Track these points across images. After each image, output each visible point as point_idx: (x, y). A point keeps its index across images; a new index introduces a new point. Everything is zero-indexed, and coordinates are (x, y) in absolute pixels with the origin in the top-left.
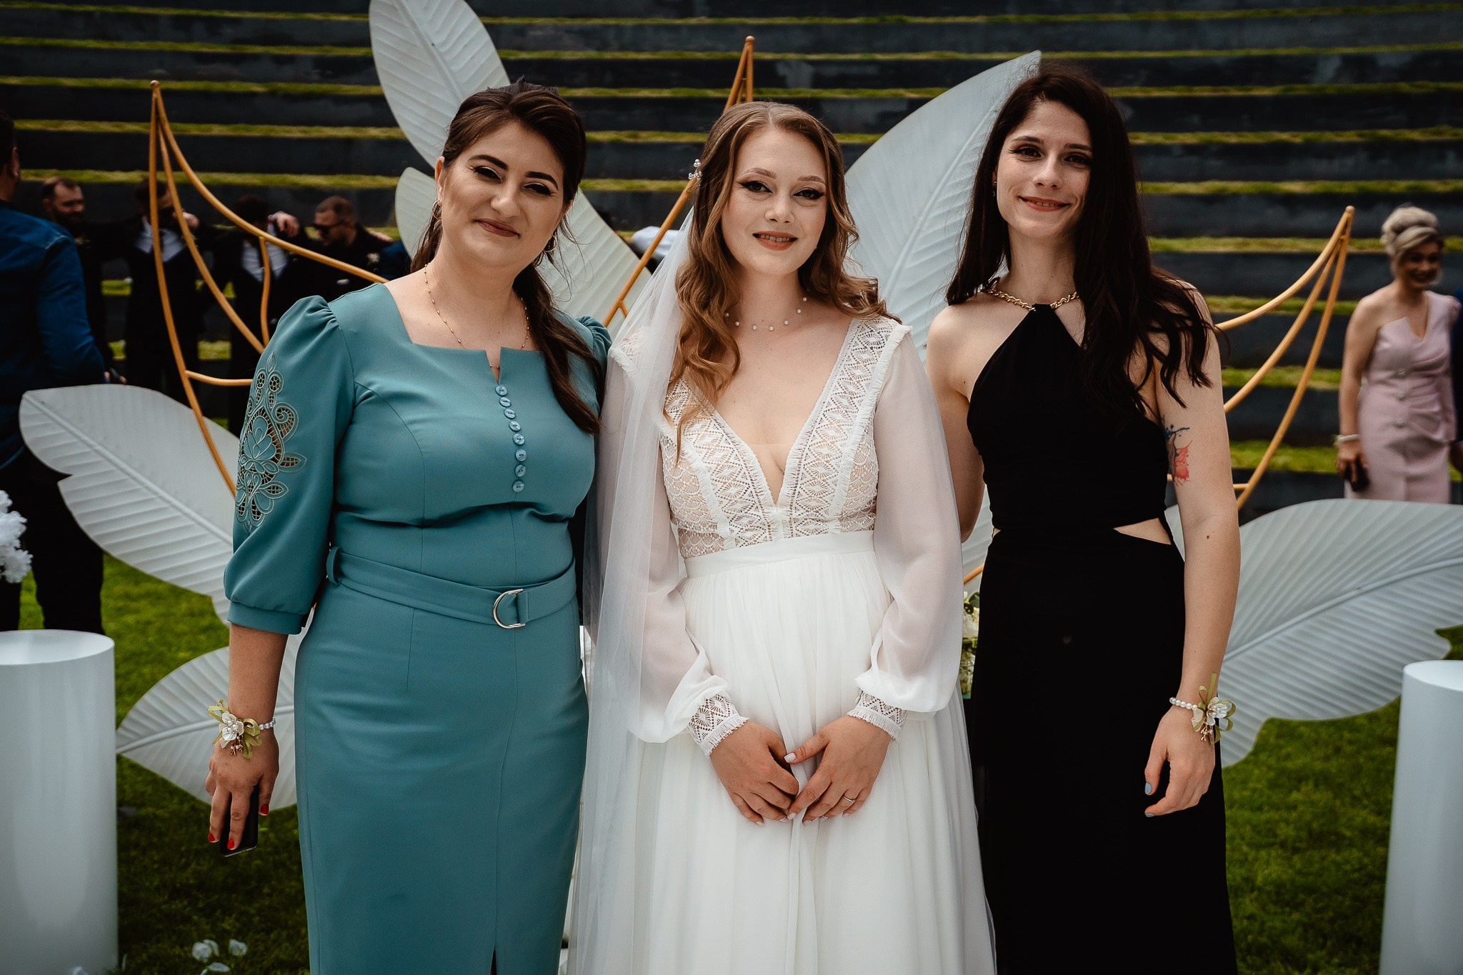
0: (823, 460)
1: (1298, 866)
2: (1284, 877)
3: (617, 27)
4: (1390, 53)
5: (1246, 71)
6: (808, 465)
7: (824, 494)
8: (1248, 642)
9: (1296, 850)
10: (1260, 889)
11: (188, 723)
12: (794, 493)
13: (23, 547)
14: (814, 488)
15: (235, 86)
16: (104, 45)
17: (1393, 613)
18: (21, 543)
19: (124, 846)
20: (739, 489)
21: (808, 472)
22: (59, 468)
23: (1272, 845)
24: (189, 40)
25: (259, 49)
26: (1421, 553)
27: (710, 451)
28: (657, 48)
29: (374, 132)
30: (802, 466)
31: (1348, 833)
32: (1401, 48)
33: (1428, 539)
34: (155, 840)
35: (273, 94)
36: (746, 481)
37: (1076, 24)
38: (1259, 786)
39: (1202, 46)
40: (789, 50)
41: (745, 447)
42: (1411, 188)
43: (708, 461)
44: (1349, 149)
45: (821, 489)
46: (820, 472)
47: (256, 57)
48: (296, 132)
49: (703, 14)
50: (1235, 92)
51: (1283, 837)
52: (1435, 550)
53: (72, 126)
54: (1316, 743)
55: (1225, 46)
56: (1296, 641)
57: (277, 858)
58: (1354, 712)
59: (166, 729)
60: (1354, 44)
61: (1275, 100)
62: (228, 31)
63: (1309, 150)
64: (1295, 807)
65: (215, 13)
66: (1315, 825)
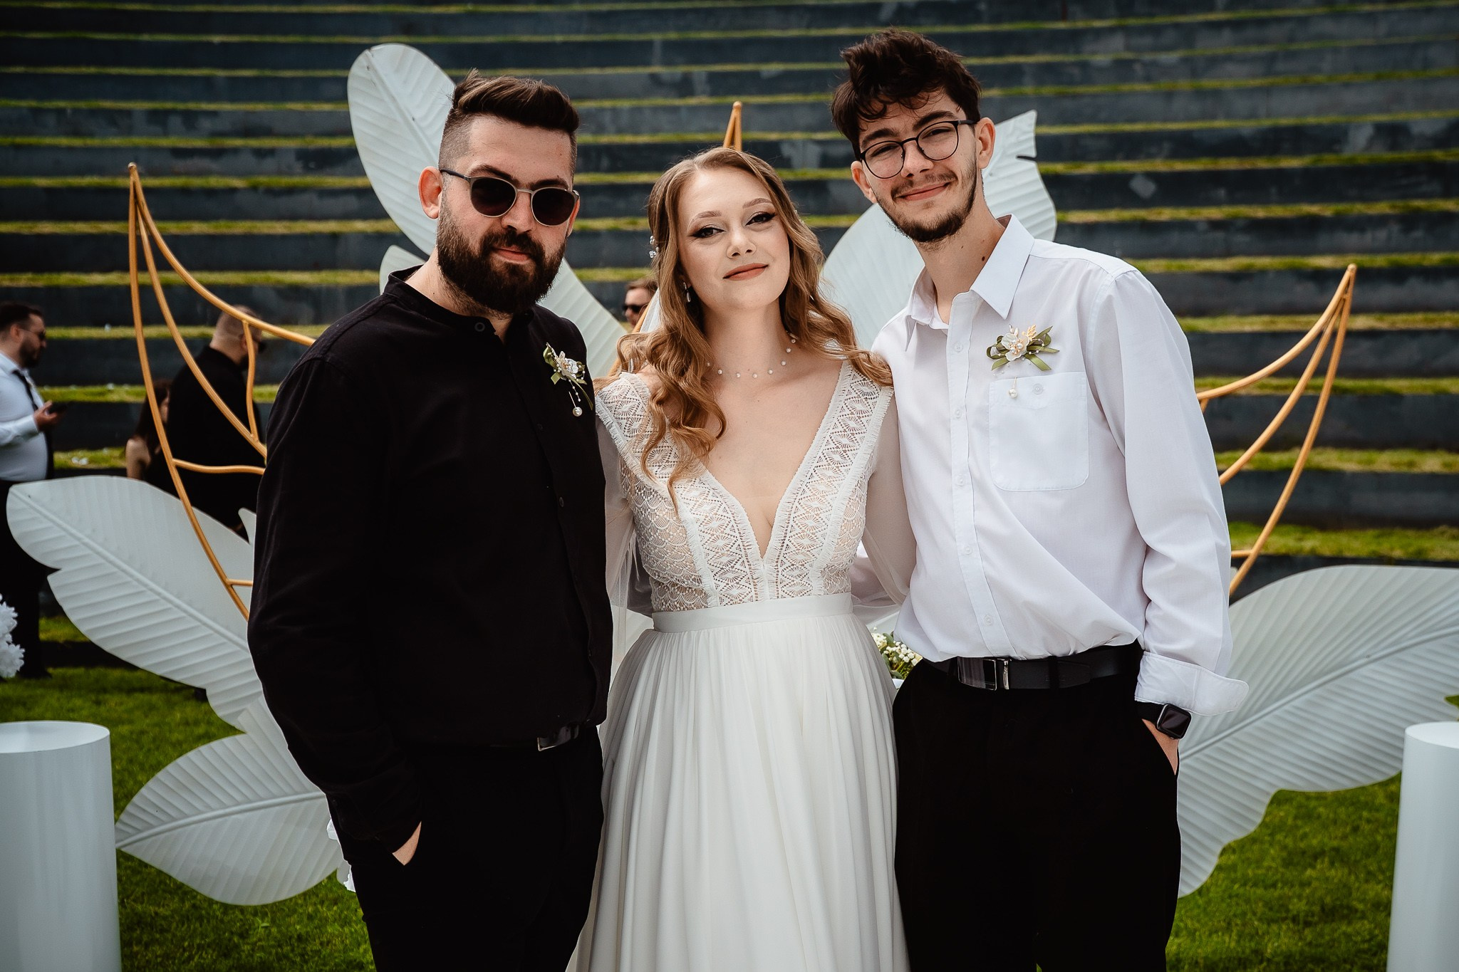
0: (813, 513)
1: (1309, 938)
2: (1294, 949)
3: (614, 110)
4: (1425, 121)
5: (1274, 141)
6: (798, 518)
7: (812, 548)
8: (1256, 712)
9: (1307, 924)
10: (1269, 960)
11: (187, 816)
12: (782, 546)
13: (15, 642)
14: (802, 541)
15: (214, 182)
16: (77, 142)
17: (1403, 681)
18: (13, 638)
19: (125, 943)
20: (727, 541)
21: (797, 524)
22: (48, 563)
23: (1284, 919)
24: (166, 134)
25: (238, 142)
26: (1429, 619)
27: (698, 503)
28: (655, 131)
29: (360, 226)
30: (792, 519)
31: (1361, 907)
32: (1435, 114)
33: (1436, 606)
34: (158, 936)
35: (254, 188)
36: (734, 534)
37: (1095, 96)
38: (1274, 865)
39: (1228, 116)
40: (795, 129)
41: (732, 500)
42: (1444, 261)
43: (695, 513)
44: (1381, 221)
45: (810, 543)
46: (810, 525)
47: (235, 151)
48: (279, 228)
49: (703, 93)
50: (1262, 164)
51: (1295, 912)
52: (1443, 616)
53: (47, 228)
54: (1335, 822)
55: (1252, 115)
56: (1305, 711)
57: (279, 950)
58: (1365, 782)
59: (163, 823)
60: (1388, 111)
61: (1305, 172)
62: (206, 124)
63: (1339, 223)
64: (1309, 884)
65: (192, 106)
66: (1328, 900)
